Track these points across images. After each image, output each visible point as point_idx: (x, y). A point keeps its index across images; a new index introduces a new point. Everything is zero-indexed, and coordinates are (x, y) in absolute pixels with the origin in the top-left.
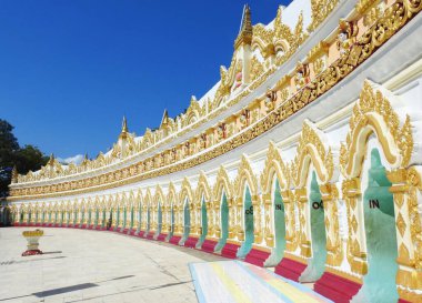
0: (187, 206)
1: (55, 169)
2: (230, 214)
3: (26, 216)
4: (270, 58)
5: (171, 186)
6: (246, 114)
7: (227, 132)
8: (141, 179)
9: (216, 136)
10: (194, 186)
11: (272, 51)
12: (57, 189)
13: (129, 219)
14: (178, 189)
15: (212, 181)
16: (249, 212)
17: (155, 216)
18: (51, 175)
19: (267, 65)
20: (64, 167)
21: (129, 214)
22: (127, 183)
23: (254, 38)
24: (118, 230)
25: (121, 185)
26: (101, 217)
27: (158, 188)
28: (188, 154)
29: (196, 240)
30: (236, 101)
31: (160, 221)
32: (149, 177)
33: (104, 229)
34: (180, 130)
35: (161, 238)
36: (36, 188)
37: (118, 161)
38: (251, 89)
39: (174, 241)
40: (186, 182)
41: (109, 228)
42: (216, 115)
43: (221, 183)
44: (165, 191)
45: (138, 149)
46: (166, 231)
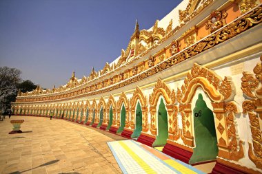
0: (102, 110)
1: (39, 91)
2: (127, 115)
3: (23, 111)
4: (150, 43)
5: (94, 101)
6: (136, 68)
7: (125, 77)
8: (79, 97)
9: (118, 79)
10: (107, 101)
11: (152, 40)
12: (40, 100)
13: (72, 114)
14: (98, 102)
15: (117, 99)
16: (139, 115)
17: (85, 114)
18: (37, 93)
19: (149, 47)
20: (44, 91)
21: (72, 112)
22: (73, 98)
23: (141, 36)
24: (66, 119)
25: (70, 99)
26: (59, 113)
27: (88, 101)
28: (103, 87)
29: (106, 126)
30: (131, 63)
31: (87, 116)
32: (83, 96)
33: (60, 118)
34: (99, 76)
35: (88, 124)
36: (30, 98)
37: (69, 89)
38: (141, 56)
39: (94, 126)
40: (102, 99)
41: (62, 117)
42: (120, 69)
43: (121, 100)
44: (91, 103)
45: (79, 84)
46: (90, 121)
